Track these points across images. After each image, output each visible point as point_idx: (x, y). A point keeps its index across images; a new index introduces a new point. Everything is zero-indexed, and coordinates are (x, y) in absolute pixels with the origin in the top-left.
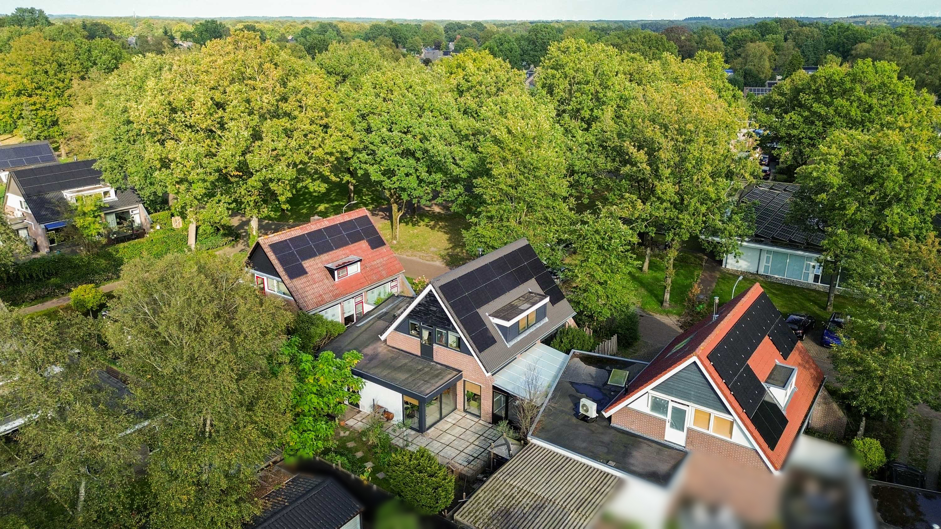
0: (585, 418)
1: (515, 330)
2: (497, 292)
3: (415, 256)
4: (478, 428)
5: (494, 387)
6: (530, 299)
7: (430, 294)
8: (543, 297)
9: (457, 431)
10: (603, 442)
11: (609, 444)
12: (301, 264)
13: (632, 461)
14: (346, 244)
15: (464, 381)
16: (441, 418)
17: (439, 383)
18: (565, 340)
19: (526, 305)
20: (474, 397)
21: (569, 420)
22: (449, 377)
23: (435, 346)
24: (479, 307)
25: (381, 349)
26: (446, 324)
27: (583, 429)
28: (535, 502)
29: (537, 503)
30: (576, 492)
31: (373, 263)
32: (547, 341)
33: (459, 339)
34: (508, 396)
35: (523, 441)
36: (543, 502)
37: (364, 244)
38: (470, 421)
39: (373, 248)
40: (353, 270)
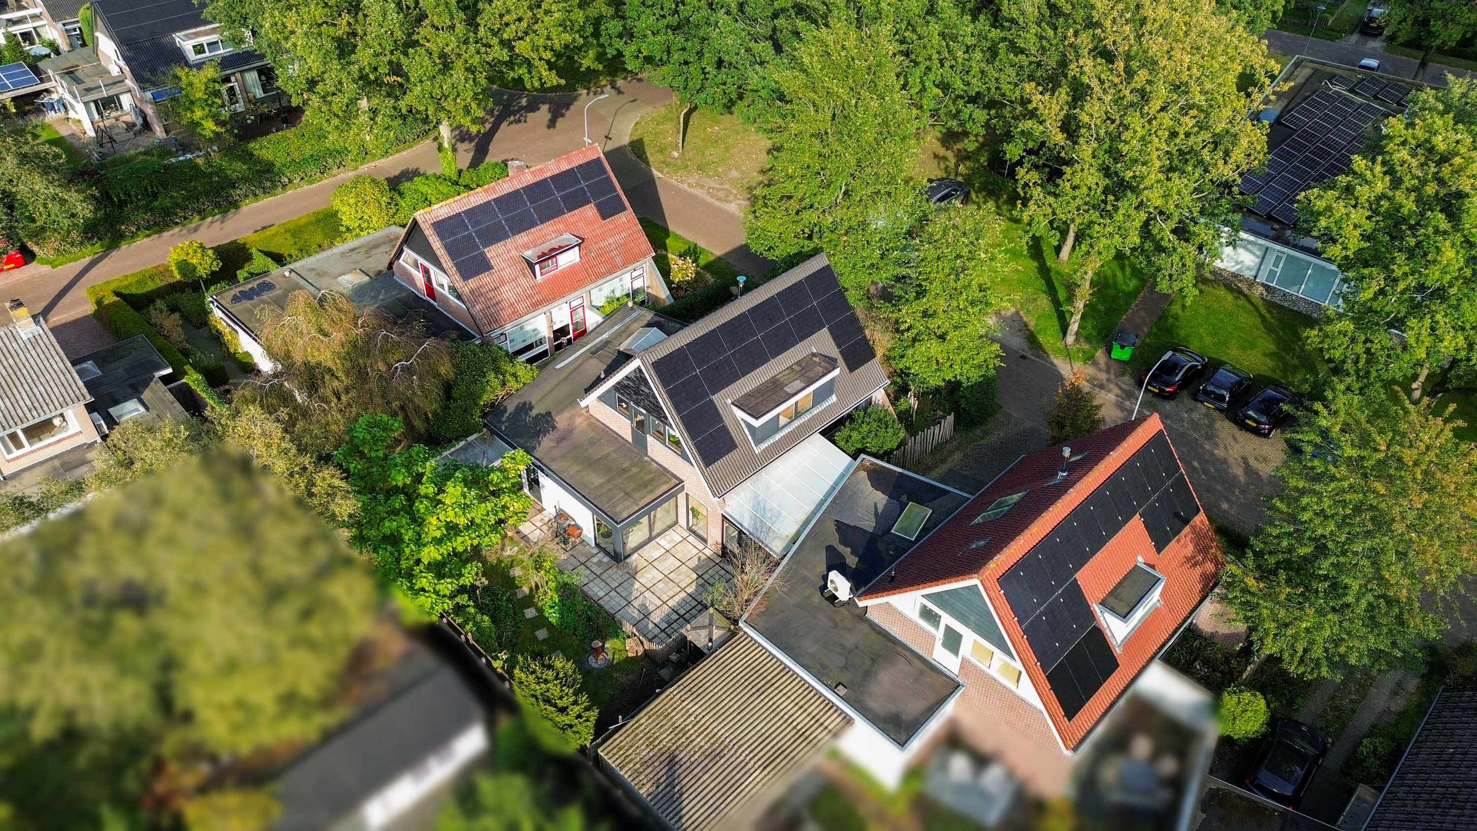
0: (832, 598)
1: (770, 429)
3: (702, 187)
4: (699, 562)
5: (724, 517)
6: (811, 370)
7: (640, 370)
9: (670, 563)
10: (844, 647)
11: (850, 652)
12: (483, 254)
13: (873, 688)
14: (560, 213)
15: (687, 495)
16: (650, 539)
17: (646, 499)
18: (855, 435)
19: (800, 382)
21: (809, 597)
22: (669, 483)
23: (649, 437)
24: (715, 390)
25: (580, 419)
27: (824, 616)
28: (712, 744)
29: (714, 747)
30: (773, 736)
31: (602, 244)
32: (829, 433)
34: (742, 536)
36: (722, 747)
37: (590, 211)
38: (691, 546)
39: (604, 217)
40: (569, 259)
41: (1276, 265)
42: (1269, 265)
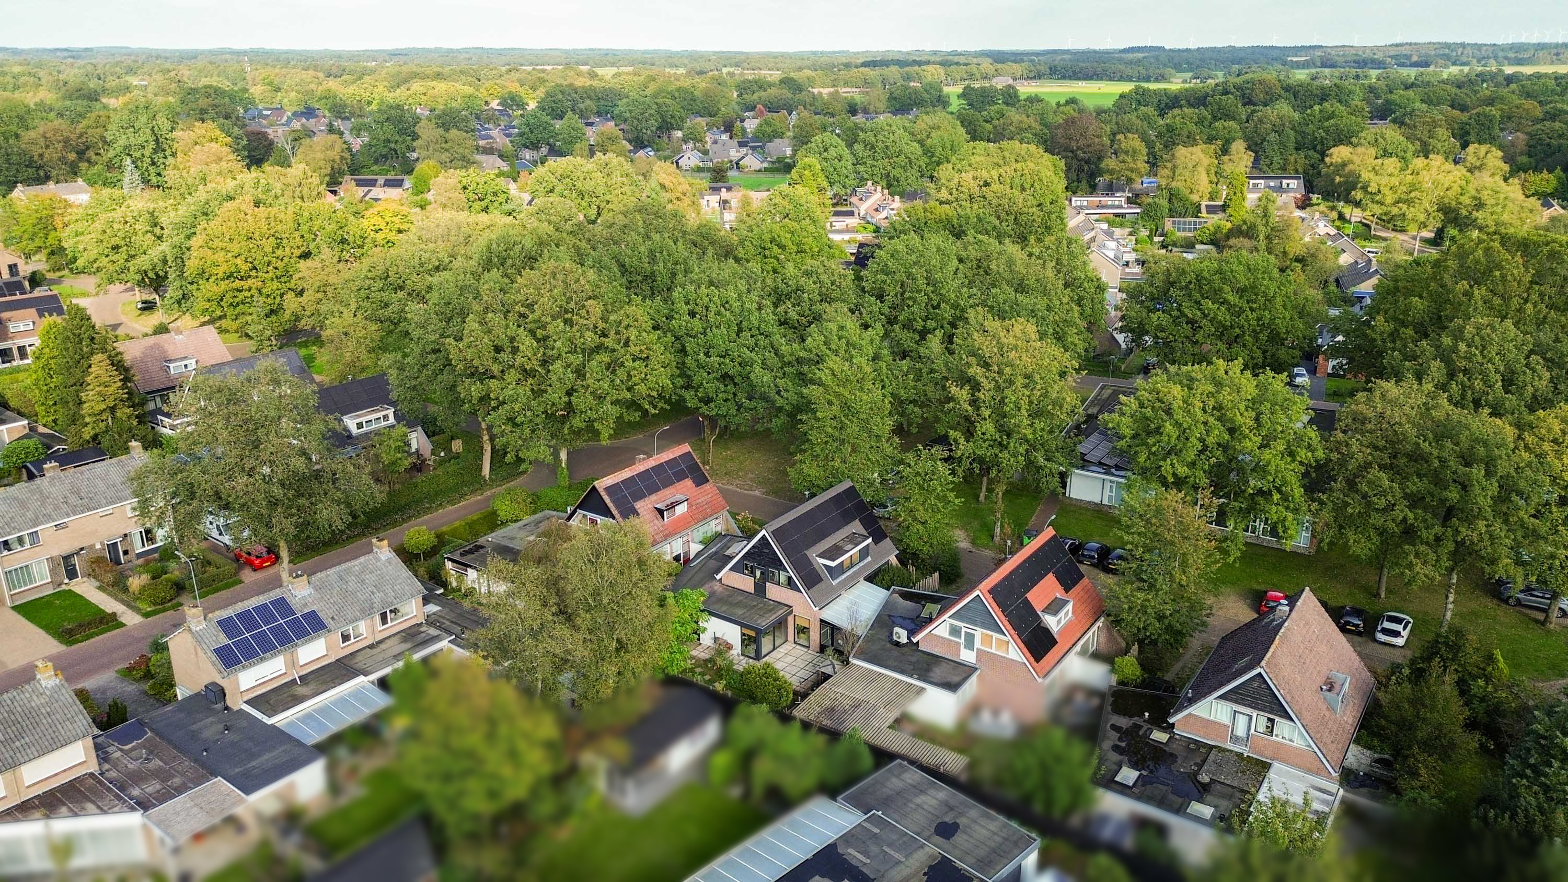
0: (897, 644)
1: (841, 569)
2: (823, 535)
4: (809, 658)
5: (821, 621)
6: (854, 539)
7: (764, 537)
8: (867, 538)
9: (789, 659)
10: (910, 661)
11: (915, 663)
12: (633, 505)
13: (932, 674)
14: (672, 483)
15: (795, 615)
16: (774, 649)
17: (772, 618)
18: (887, 578)
19: (850, 546)
20: (803, 631)
21: (884, 645)
22: (781, 612)
23: (768, 584)
24: (807, 549)
25: (717, 587)
26: (779, 566)
27: (895, 652)
28: (853, 702)
29: (855, 703)
31: (699, 501)
32: (870, 579)
33: (790, 578)
34: (834, 629)
35: (845, 662)
36: (859, 702)
37: (688, 482)
38: (800, 650)
39: (697, 486)
40: (681, 509)
41: (1111, 491)
42: (1107, 492)
